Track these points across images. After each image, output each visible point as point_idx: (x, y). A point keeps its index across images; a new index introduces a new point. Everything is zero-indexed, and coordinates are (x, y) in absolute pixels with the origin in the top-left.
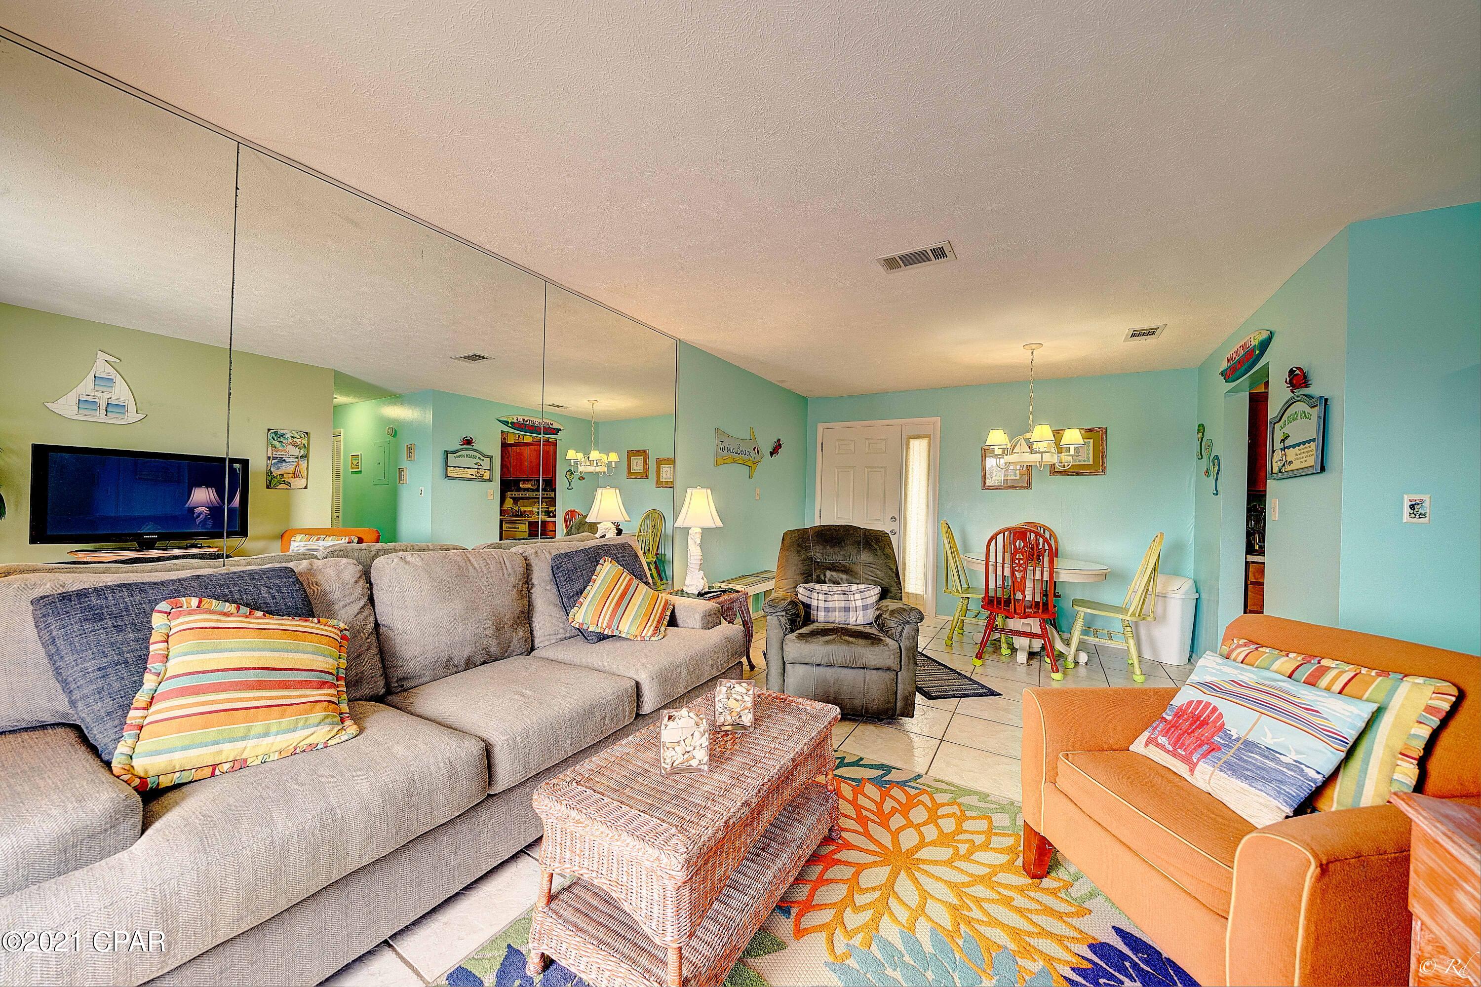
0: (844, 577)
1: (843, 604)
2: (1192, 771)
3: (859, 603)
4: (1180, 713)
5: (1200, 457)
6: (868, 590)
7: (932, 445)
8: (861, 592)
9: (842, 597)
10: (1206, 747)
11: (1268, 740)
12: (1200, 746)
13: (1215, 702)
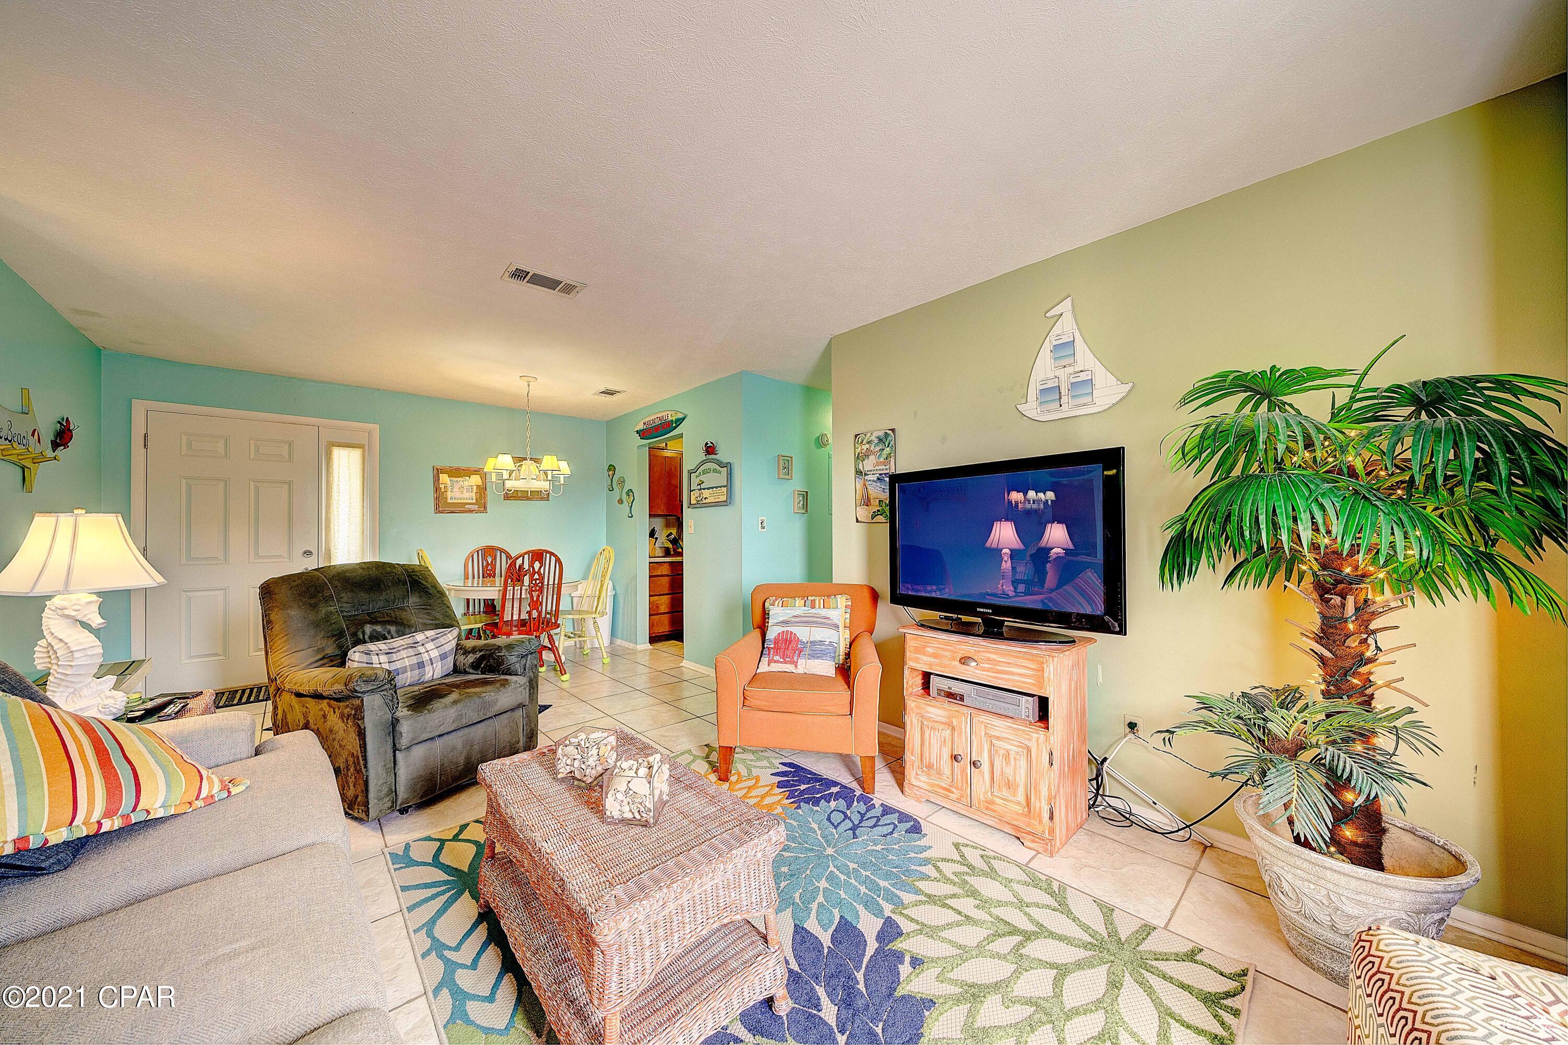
0: (393, 629)
1: (414, 660)
2: (796, 666)
3: (435, 654)
4: (776, 641)
5: (611, 489)
6: (443, 636)
7: (366, 457)
8: (432, 640)
9: (411, 652)
10: (797, 652)
11: (818, 638)
12: (795, 653)
13: (790, 629)
